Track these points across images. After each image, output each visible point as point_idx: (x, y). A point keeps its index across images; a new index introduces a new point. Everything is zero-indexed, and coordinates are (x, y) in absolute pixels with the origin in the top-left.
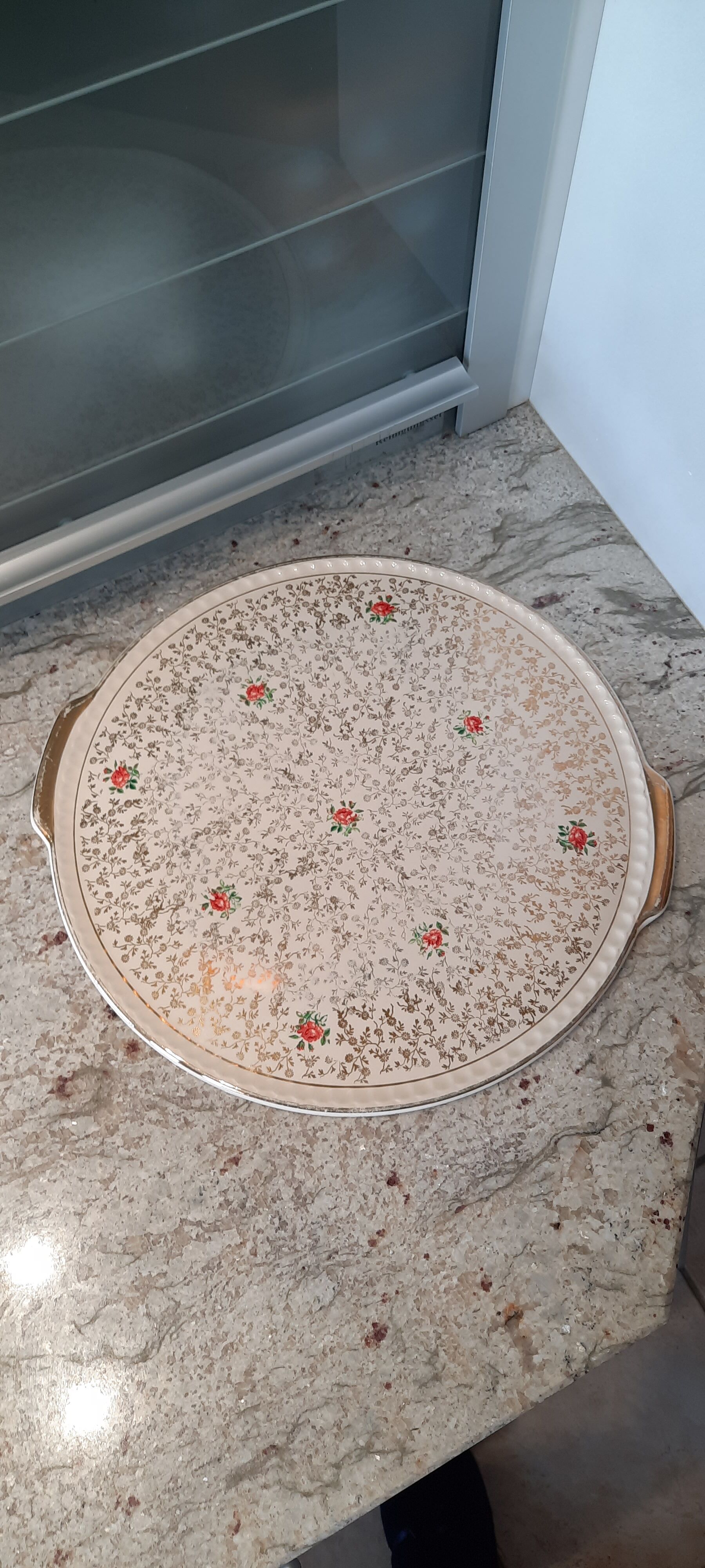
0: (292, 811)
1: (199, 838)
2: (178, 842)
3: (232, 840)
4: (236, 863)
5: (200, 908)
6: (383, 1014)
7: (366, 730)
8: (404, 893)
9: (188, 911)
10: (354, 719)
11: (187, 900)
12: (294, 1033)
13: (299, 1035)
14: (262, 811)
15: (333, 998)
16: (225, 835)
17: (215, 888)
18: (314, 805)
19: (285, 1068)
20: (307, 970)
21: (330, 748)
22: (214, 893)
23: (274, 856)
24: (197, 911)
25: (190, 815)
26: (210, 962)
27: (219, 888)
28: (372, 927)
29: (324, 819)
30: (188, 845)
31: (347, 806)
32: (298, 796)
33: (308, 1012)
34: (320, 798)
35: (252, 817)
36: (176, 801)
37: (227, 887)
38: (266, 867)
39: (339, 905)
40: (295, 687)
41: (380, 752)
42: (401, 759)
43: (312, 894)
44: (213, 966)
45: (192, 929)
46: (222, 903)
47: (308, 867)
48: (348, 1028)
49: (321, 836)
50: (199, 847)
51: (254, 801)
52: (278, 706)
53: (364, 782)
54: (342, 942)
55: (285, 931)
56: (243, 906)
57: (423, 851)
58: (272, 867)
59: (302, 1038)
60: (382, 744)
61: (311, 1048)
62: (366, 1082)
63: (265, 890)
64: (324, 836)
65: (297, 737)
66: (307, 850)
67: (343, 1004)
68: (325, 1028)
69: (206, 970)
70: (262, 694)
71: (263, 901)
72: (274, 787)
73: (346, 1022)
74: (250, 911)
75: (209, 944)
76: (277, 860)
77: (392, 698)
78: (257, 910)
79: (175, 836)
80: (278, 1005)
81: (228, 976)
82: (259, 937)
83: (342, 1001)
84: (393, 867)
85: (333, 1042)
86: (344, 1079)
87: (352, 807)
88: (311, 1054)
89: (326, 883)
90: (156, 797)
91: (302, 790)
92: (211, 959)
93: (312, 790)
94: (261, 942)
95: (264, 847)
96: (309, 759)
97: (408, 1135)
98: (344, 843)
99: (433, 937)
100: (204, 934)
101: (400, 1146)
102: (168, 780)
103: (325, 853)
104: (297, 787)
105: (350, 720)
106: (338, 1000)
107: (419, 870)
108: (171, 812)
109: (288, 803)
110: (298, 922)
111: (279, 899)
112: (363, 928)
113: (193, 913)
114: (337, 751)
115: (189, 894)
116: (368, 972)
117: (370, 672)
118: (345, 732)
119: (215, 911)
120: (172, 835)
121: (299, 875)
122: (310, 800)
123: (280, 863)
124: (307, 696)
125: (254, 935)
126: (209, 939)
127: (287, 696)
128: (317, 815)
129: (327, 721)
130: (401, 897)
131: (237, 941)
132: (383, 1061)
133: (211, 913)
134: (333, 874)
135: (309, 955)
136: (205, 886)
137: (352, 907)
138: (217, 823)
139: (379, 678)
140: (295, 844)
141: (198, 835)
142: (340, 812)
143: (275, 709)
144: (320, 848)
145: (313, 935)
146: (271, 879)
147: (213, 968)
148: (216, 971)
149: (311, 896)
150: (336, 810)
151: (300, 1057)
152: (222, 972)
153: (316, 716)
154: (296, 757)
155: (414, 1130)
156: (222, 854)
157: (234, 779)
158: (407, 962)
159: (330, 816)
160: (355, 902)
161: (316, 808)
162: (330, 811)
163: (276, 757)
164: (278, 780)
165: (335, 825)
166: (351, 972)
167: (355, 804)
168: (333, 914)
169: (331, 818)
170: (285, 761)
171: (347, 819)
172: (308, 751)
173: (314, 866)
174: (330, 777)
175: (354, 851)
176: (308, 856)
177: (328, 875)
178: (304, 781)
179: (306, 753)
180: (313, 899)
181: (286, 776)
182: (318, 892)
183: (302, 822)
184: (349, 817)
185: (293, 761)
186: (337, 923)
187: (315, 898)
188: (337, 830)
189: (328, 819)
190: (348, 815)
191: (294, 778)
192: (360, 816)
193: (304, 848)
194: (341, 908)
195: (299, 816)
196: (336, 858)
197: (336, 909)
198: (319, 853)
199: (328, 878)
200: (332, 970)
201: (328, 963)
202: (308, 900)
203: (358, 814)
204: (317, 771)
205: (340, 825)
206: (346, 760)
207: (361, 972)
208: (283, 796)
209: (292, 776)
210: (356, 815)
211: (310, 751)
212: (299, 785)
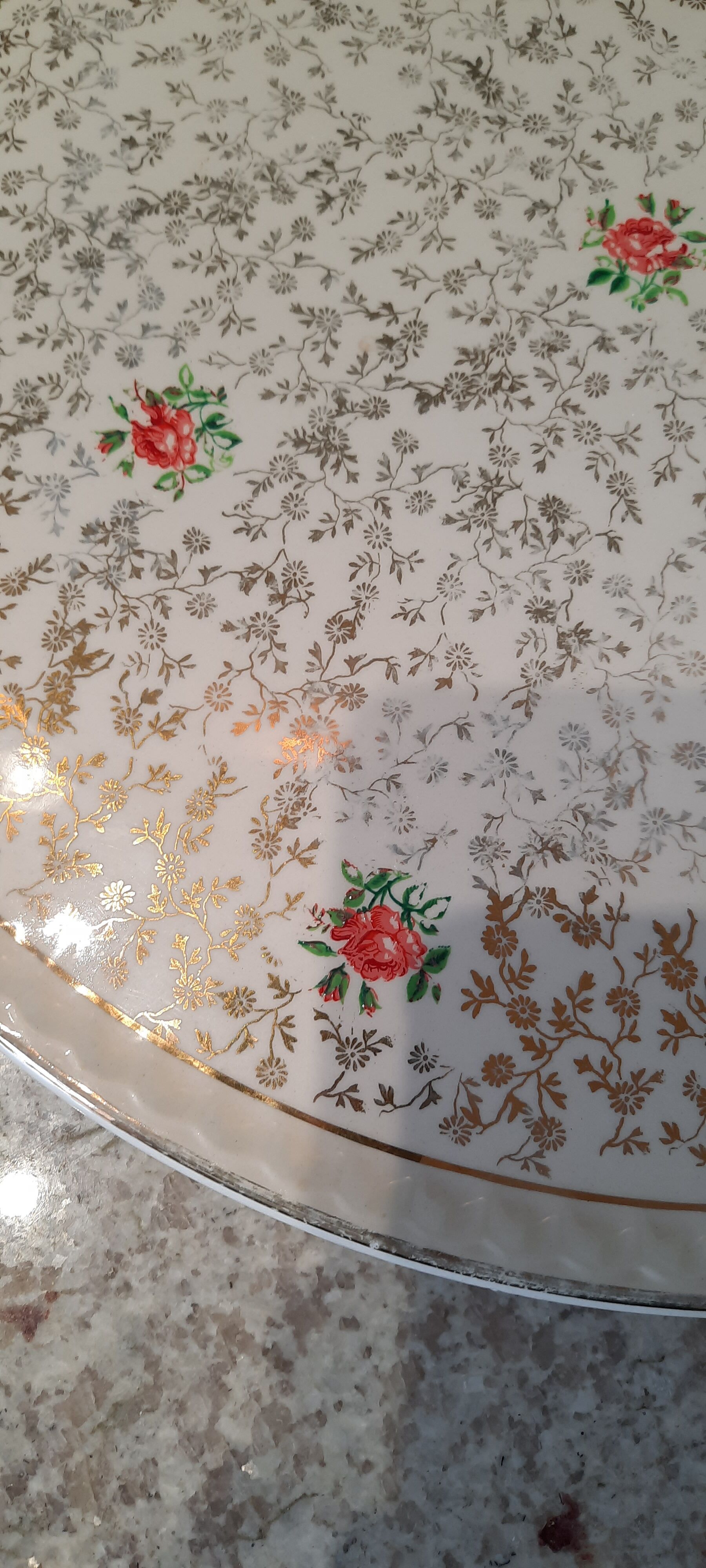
0: (472, 195)
1: (146, 220)
2: (74, 219)
3: (250, 247)
4: (249, 324)
5: (91, 444)
6: (654, 941)
9: (52, 445)
11: (58, 408)
12: (317, 935)
13: (337, 945)
14: (372, 175)
15: (481, 843)
16: (232, 229)
17: (158, 389)
18: (547, 191)
19: (259, 1052)
20: (411, 725)
21: (637, 22)
22: (153, 403)
23: (379, 328)
24: (80, 451)
25: (131, 142)
26: (84, 627)
27: (173, 392)
28: (669, 627)
29: (573, 239)
30: (104, 235)
31: (660, 215)
32: (500, 151)
33: (384, 873)
34: (572, 172)
35: (333, 189)
36: (99, 93)
37: (201, 393)
38: (345, 357)
39: (569, 528)
43: (483, 473)
44: (94, 641)
45: (50, 505)
46: (169, 442)
47: (485, 382)
48: (515, 961)
49: (553, 291)
50: (141, 245)
51: (351, 139)
54: (552, 658)
55: (363, 576)
56: (237, 465)
58: (364, 359)
59: (342, 959)
61: (368, 1001)
62: (543, 1170)
63: (325, 431)
64: (562, 294)
66: (494, 328)
67: (516, 871)
68: (431, 942)
69: (66, 653)
71: (309, 464)
72: (426, 110)
73: (512, 936)
74: (259, 487)
75: (95, 566)
76: (387, 341)
78: (281, 489)
79: (69, 201)
80: (287, 822)
81: (135, 687)
82: (270, 579)
83: (513, 860)
85: (452, 997)
86: (463, 1140)
87: (675, 221)
88: (366, 1023)
89: (538, 448)
90: (40, 70)
91: (516, 136)
92: (91, 619)
93: (552, 142)
94: (273, 599)
95: (352, 289)
97: (649, 1379)
98: (625, 330)
100: (88, 531)
101: (614, 1411)
102: (90, 26)
103: (552, 349)
104: (503, 121)
106: (499, 851)
108: (74, 124)
109: (461, 169)
110: (415, 559)
111: (367, 468)
112: (639, 623)
113: (66, 453)
114: (659, 37)
115: (69, 391)
116: (629, 775)
119: (142, 465)
120: (57, 194)
121: (450, 402)
122: (538, 170)
123: (396, 351)
125: (255, 568)
126: (101, 549)
128: (553, 223)
131: (191, 576)
132: (620, 1107)
133: (127, 467)
134: (566, 423)
135: (427, 676)
136: (127, 377)
137: (613, 544)
138: (216, 184)
140: (459, 301)
141: (141, 209)
142: (631, 228)
144: (539, 331)
145: (457, 611)
146: (355, 396)
147: (89, 650)
148: (99, 662)
149: (475, 480)
150: (621, 217)
151: (323, 1025)
152: (116, 670)
154: (519, 29)
155: (676, 1366)
156: (206, 286)
157: (301, 61)
159: (597, 235)
160: (626, 530)
161: (552, 200)
162: (596, 218)
163: (452, 20)
164: (444, 91)
165: (604, 265)
166: (564, 766)
167: (686, 211)
168: (540, 556)
169: (596, 243)
170: (479, 37)
171: (650, 255)
172: (561, 20)
173: (506, 384)
174: (619, 113)
175: (656, 363)
176: (493, 349)
177: (549, 424)
178: (529, 110)
179: (555, 26)
180: (480, 492)
181: (473, 84)
182: (504, 471)
183: (497, 235)
184: (658, 249)
185: (507, 41)
186: (547, 589)
187: (488, 489)
188: (607, 285)
189: (585, 244)
190: (655, 243)
191: (497, 95)
192: (699, 254)
193: (486, 321)
194: (572, 541)
195: (489, 216)
196: (588, 372)
197: (554, 541)
198: (532, 346)
199: (549, 431)
200: (500, 743)
201: (488, 717)
202: (463, 491)
203: (691, 246)
204: (581, 87)
205: (623, 269)
206: (683, 68)
207: (602, 773)
208: (449, 141)
209: (494, 88)
210: (684, 248)
211: (569, 21)
212: (511, 117)
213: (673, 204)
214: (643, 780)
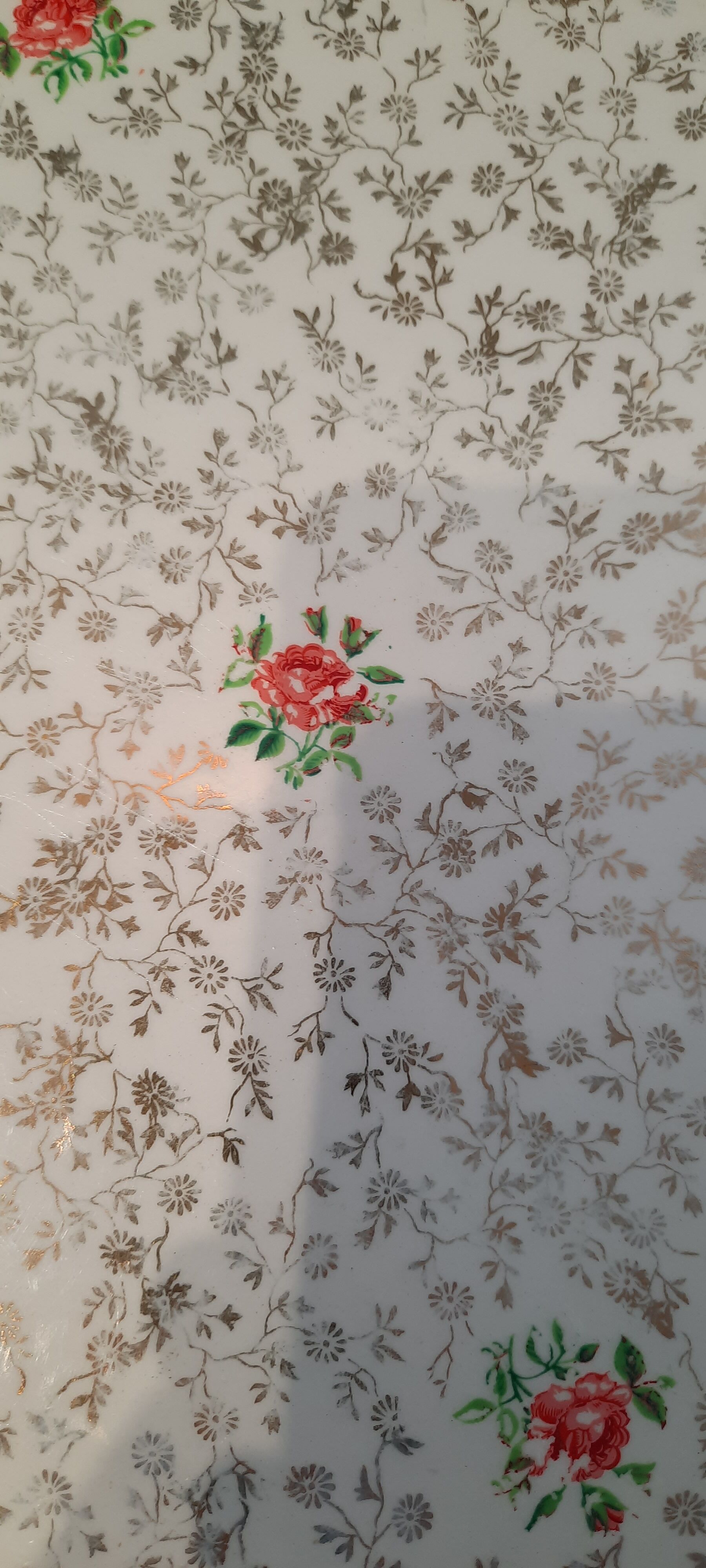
0: (77, 605)
7: (506, 297)
8: (493, 1142)
10: (465, 230)
18: (181, 600)
21: (322, 342)
29: (211, 677)
31: (333, 642)
32: (120, 536)
34: (218, 572)
39: (172, 1124)
40: (236, 34)
41: (548, 415)
42: (636, 464)
43: (61, 1036)
47: (73, 894)
49: (177, 756)
52: (139, 99)
53: (437, 539)
54: (132, 1330)
57: (635, 948)
60: (565, 379)
64: (189, 760)
65: (185, 262)
66: (93, 811)
70: (84, 35)
72: (21, 474)
77: (661, 170)
84: (474, 991)
87: (354, 651)
89: (140, 996)
91: (142, 516)
93: (191, 525)
96: (214, 376)
98: (273, 817)
99: (587, 1418)
103: (172, 843)
104: (126, 493)
105: (444, 234)
107: (596, 1041)
109: (64, 565)
112: (255, 1277)
114: (350, 367)
116: (224, 1515)
117: (591, 31)
118: (409, 284)
121: (24, 924)
122: (170, 568)
124: (278, 85)
127: (192, 64)
128: (186, 650)
129: (342, 213)
130: (474, 1159)
134: (181, 958)
137: (231, 1151)
139: (625, 67)
140: (47, 768)
142: (293, 659)
143: (123, 111)
144: (154, 815)
149: (49, 1046)
150: (278, 644)
153: (294, 179)
154: (157, 351)
158: (425, 1520)
159: (244, 669)
160: (250, 1129)
161: (186, 614)
162: (246, 642)
163: (66, 335)
164: (48, 445)
165: (253, 716)
166: (136, 1498)
167: (370, 636)
168: (128, 1168)
169: (243, 681)
170: (102, 361)
171: (315, 701)
172: (216, 338)
173: (103, 897)
174: (289, 482)
175: (311, 868)
176: (89, 842)
177: (157, 960)
178: (164, 476)
179: (208, 346)
180: (55, 1066)
181: (88, 433)
182: (89, 1033)
183: (107, 667)
184: (327, 693)
185: (140, 369)
186: (134, 1219)
187: (62, 1059)
188: (253, 747)
189: (228, 682)
190: (324, 683)
191: (121, 451)
192: (381, 703)
193: (82, 800)
194: (174, 1145)
195: (97, 636)
196: (217, 880)
197: (149, 1144)
198: (144, 837)
199: (155, 972)
200: (50, 1462)
201: (37, 1420)
202: (31, 1063)
203: (373, 689)
204: (237, 442)
205: (277, 721)
206: (379, 415)
207: (186, 1511)
208: (51, 521)
209: (117, 440)
210: (363, 691)
211: (228, 339)
212: (138, 487)
213: (352, 624)
214: (243, 1522)
